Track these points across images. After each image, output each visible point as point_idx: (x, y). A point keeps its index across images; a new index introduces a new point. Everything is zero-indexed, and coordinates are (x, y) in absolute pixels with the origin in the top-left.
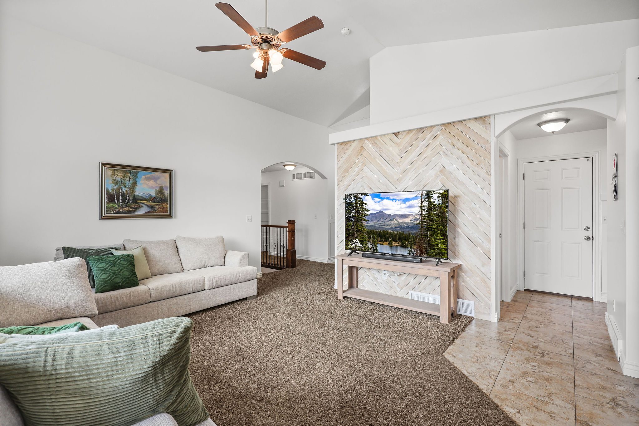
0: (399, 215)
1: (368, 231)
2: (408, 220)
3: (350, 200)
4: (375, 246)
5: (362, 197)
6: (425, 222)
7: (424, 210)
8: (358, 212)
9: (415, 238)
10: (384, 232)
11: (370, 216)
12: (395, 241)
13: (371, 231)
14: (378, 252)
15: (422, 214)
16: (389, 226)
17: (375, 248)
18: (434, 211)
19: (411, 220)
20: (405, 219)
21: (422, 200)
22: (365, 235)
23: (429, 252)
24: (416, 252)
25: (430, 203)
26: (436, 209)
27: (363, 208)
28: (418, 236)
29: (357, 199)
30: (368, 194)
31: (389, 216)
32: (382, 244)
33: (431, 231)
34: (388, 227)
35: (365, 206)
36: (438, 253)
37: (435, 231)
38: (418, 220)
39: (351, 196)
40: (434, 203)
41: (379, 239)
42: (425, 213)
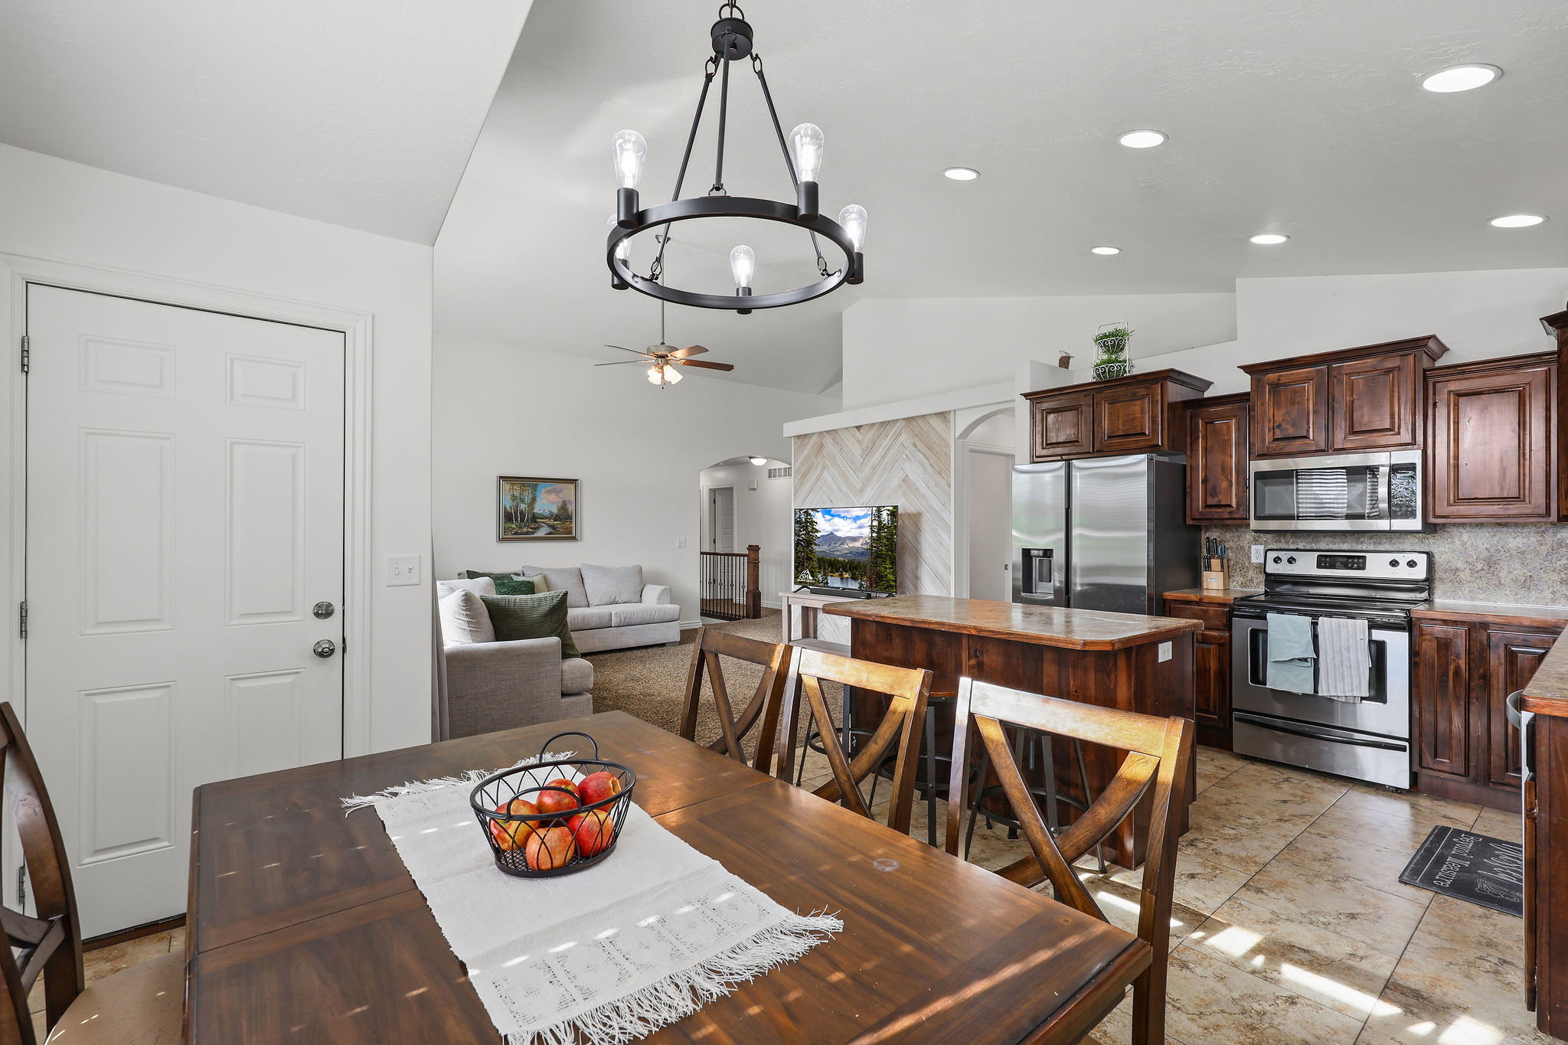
0: (850, 537)
1: (819, 559)
2: (858, 544)
3: (800, 518)
4: (827, 578)
5: (812, 513)
6: (875, 547)
7: (874, 531)
8: (809, 533)
9: (865, 567)
10: (835, 559)
11: (821, 539)
12: (846, 571)
13: (822, 559)
14: (828, 587)
15: (872, 536)
16: (840, 552)
17: (826, 581)
18: (884, 532)
19: (862, 544)
20: (856, 543)
21: (872, 518)
22: (816, 565)
23: (881, 586)
24: (867, 585)
25: (880, 522)
26: (886, 530)
27: (813, 528)
28: (868, 564)
29: (808, 516)
30: (820, 510)
31: (840, 538)
32: (833, 576)
33: (882, 558)
34: (839, 553)
35: (816, 526)
36: (888, 586)
37: (886, 559)
38: (868, 544)
39: (802, 512)
40: (884, 522)
41: (830, 569)
42: (874, 535)
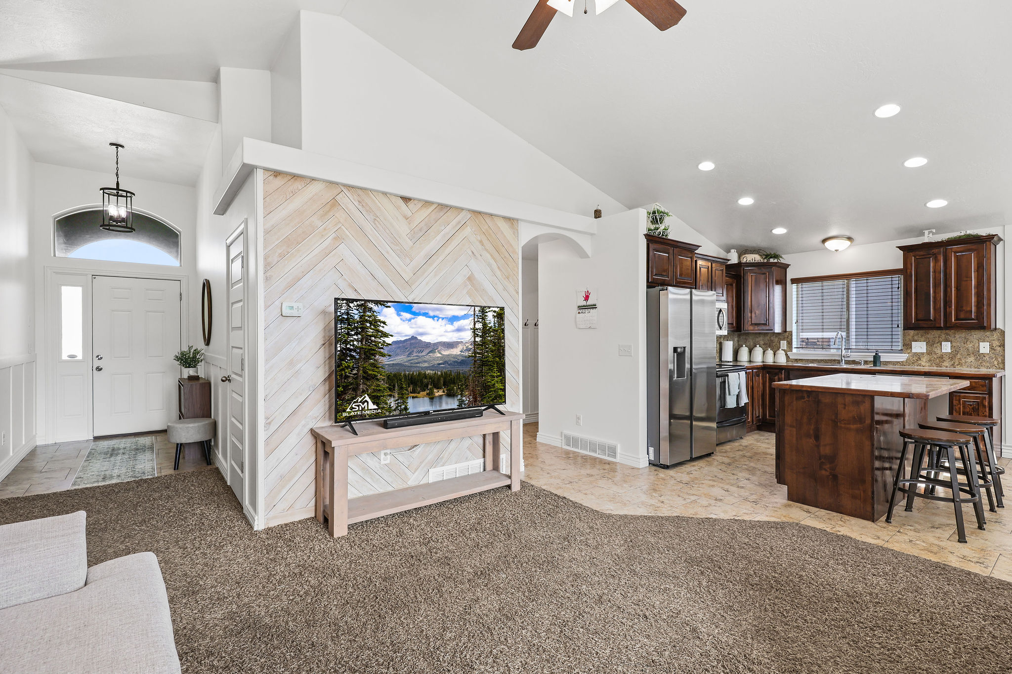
0: (444, 342)
1: (388, 377)
2: (456, 351)
3: (348, 314)
4: (404, 402)
5: (375, 308)
6: (479, 353)
7: (478, 335)
8: (367, 338)
9: (466, 379)
10: (420, 374)
11: (393, 346)
12: (438, 388)
13: (395, 375)
14: (410, 414)
15: (475, 341)
16: (428, 363)
17: (403, 407)
18: (489, 336)
19: (461, 351)
20: (452, 350)
21: (474, 320)
22: (384, 385)
23: (484, 398)
24: (469, 401)
25: (485, 325)
26: (492, 334)
27: (378, 331)
28: (470, 375)
29: (364, 312)
30: (389, 304)
31: (428, 345)
32: (416, 397)
33: (487, 366)
34: (426, 365)
35: (383, 327)
36: (495, 397)
37: (491, 365)
38: (470, 350)
39: (351, 305)
40: (489, 325)
41: (410, 389)
42: (478, 339)
